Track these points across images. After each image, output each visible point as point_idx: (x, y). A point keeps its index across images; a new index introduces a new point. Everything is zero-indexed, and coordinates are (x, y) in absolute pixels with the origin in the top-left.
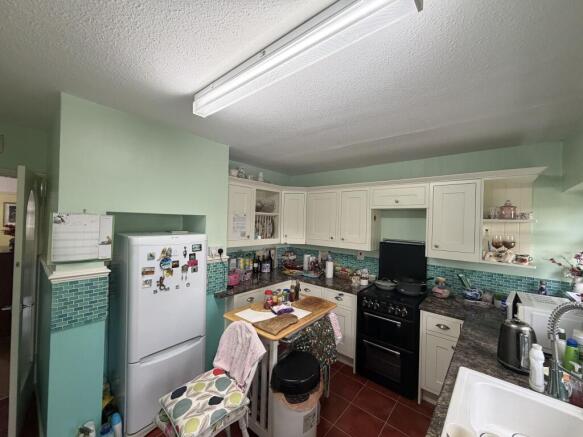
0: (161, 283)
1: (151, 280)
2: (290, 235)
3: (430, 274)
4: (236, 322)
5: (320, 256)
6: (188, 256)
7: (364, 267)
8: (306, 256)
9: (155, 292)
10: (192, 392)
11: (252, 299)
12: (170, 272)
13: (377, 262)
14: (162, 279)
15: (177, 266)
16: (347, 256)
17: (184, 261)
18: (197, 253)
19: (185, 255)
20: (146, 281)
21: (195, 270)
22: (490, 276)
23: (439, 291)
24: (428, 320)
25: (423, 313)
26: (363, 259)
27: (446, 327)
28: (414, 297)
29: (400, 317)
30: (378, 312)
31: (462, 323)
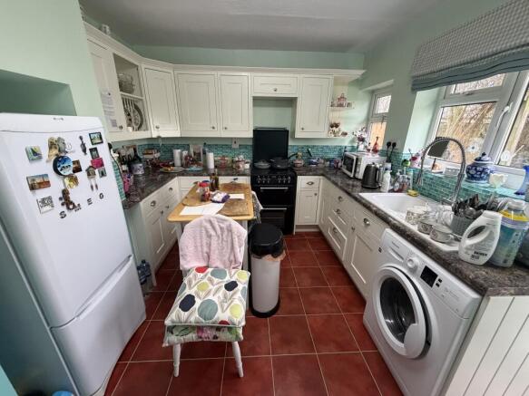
0: (66, 199)
1: (50, 198)
2: (162, 127)
3: (290, 152)
4: (194, 221)
5: (192, 150)
6: (88, 151)
7: (239, 154)
8: (177, 152)
9: (63, 215)
10: (202, 294)
11: (154, 202)
12: (74, 180)
13: (251, 148)
14: (65, 193)
15: (78, 169)
16: (222, 146)
17: (86, 161)
18: (98, 147)
19: (84, 151)
20: (43, 201)
21: (103, 174)
22: (322, 147)
23: (300, 162)
24: (302, 181)
25: (299, 178)
26: (238, 146)
27: (312, 183)
28: (286, 170)
29: (286, 184)
30: (270, 185)
31: (321, 177)
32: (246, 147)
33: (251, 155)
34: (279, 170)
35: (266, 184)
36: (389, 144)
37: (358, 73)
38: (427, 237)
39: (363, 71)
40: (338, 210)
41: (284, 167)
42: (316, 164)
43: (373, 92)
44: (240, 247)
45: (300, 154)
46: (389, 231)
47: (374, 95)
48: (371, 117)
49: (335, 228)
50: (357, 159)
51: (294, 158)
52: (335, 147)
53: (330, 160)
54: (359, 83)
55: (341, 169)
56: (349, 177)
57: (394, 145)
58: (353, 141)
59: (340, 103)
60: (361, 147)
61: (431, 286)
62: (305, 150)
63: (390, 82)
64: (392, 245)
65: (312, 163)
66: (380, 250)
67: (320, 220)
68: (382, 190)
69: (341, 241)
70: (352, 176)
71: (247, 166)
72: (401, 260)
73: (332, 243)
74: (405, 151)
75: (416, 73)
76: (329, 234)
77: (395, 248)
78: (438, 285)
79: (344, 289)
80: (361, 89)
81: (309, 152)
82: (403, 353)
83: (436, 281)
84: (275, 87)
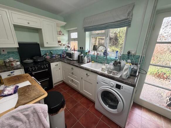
13: (17, 53)
22: (56, 50)
23: (48, 57)
24: (53, 65)
25: (51, 64)
26: (6, 53)
27: (57, 65)
28: (43, 61)
29: (47, 68)
30: (38, 70)
31: (60, 62)
32: (13, 53)
33: (19, 57)
34: (39, 62)
35: (35, 70)
36: (80, 48)
37: (64, 23)
38: (111, 75)
39: (66, 23)
40: (72, 73)
41: (42, 60)
42: (55, 57)
43: (68, 31)
44: (46, 118)
45: (47, 54)
46: (98, 76)
47: (69, 32)
48: (70, 39)
49: (72, 80)
50: (73, 54)
51: (45, 55)
52: (60, 50)
53: (60, 55)
54: (64, 27)
55: (65, 57)
56: (71, 60)
57: (82, 48)
58: (66, 47)
59: (60, 33)
60: (69, 49)
61: (120, 89)
62: (49, 52)
63: (76, 28)
64: (102, 81)
65: (53, 57)
66: (97, 83)
67: (63, 78)
68: (85, 63)
69: (76, 83)
70: (72, 60)
71: (19, 63)
72: (107, 84)
73: (72, 85)
74: (86, 50)
75: (85, 26)
76: (70, 83)
77: (103, 81)
78: (122, 88)
79: (83, 100)
80: (65, 30)
81: (51, 53)
82: (116, 113)
83: (121, 87)
84: (28, 21)
